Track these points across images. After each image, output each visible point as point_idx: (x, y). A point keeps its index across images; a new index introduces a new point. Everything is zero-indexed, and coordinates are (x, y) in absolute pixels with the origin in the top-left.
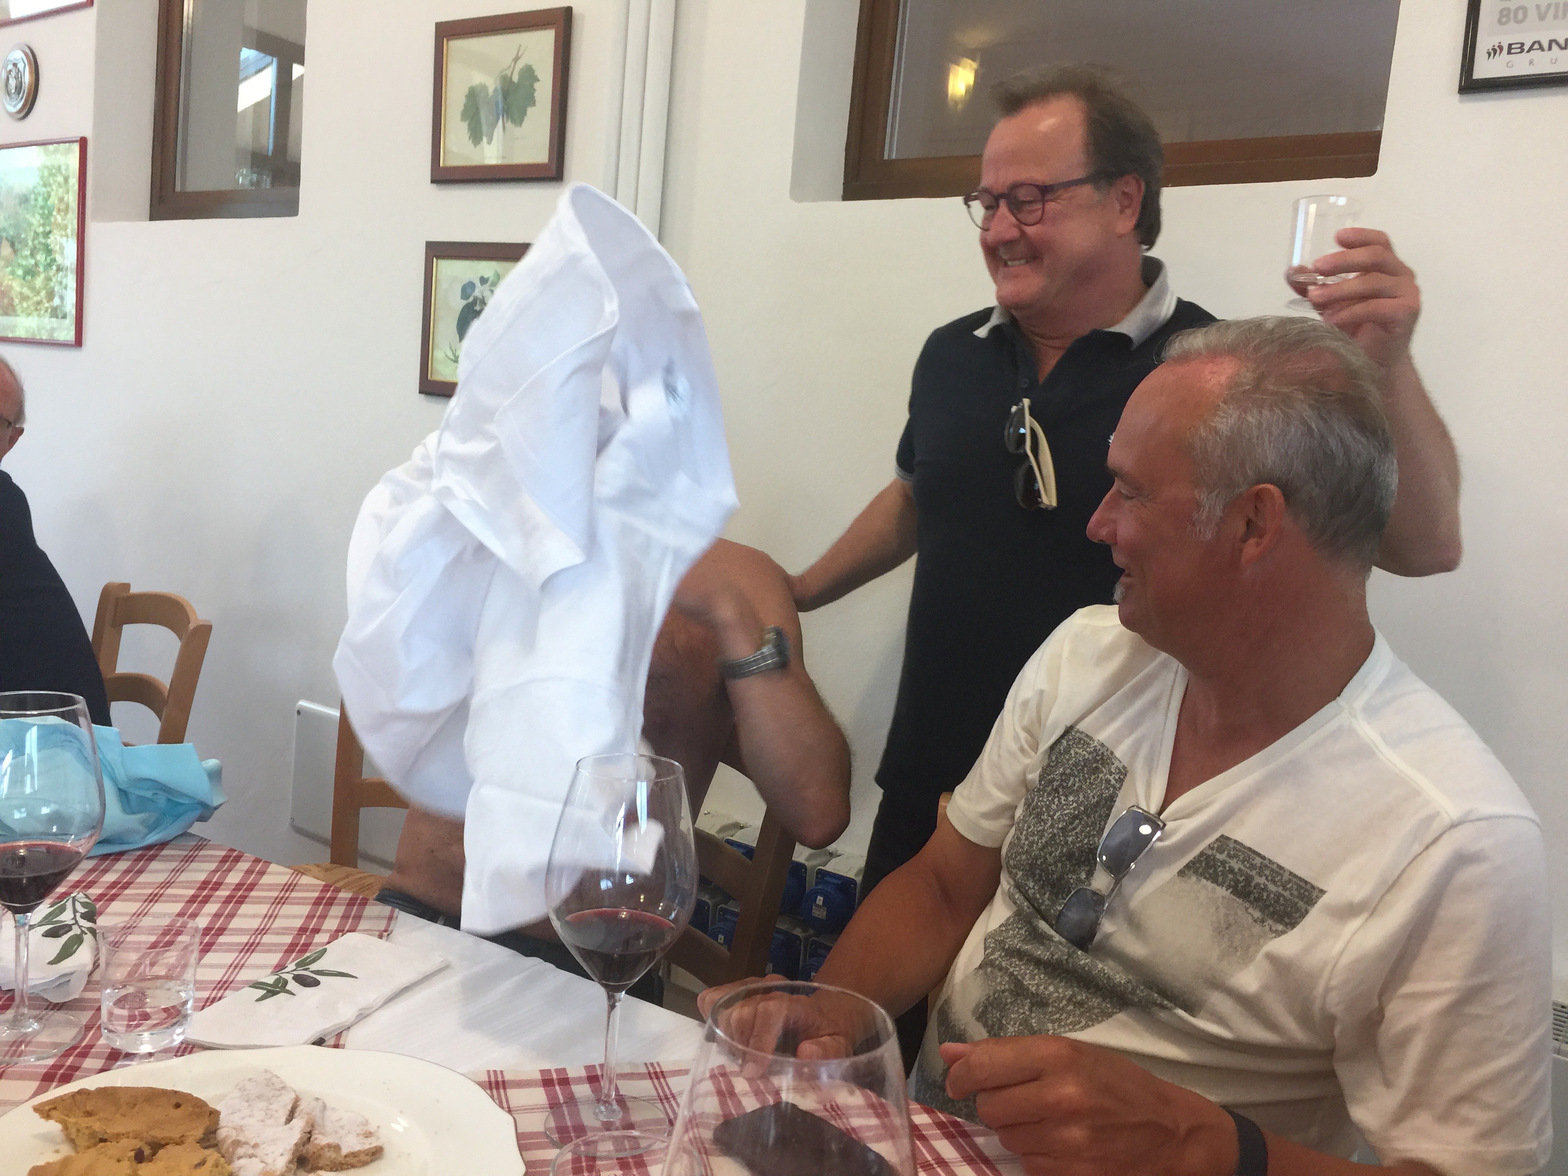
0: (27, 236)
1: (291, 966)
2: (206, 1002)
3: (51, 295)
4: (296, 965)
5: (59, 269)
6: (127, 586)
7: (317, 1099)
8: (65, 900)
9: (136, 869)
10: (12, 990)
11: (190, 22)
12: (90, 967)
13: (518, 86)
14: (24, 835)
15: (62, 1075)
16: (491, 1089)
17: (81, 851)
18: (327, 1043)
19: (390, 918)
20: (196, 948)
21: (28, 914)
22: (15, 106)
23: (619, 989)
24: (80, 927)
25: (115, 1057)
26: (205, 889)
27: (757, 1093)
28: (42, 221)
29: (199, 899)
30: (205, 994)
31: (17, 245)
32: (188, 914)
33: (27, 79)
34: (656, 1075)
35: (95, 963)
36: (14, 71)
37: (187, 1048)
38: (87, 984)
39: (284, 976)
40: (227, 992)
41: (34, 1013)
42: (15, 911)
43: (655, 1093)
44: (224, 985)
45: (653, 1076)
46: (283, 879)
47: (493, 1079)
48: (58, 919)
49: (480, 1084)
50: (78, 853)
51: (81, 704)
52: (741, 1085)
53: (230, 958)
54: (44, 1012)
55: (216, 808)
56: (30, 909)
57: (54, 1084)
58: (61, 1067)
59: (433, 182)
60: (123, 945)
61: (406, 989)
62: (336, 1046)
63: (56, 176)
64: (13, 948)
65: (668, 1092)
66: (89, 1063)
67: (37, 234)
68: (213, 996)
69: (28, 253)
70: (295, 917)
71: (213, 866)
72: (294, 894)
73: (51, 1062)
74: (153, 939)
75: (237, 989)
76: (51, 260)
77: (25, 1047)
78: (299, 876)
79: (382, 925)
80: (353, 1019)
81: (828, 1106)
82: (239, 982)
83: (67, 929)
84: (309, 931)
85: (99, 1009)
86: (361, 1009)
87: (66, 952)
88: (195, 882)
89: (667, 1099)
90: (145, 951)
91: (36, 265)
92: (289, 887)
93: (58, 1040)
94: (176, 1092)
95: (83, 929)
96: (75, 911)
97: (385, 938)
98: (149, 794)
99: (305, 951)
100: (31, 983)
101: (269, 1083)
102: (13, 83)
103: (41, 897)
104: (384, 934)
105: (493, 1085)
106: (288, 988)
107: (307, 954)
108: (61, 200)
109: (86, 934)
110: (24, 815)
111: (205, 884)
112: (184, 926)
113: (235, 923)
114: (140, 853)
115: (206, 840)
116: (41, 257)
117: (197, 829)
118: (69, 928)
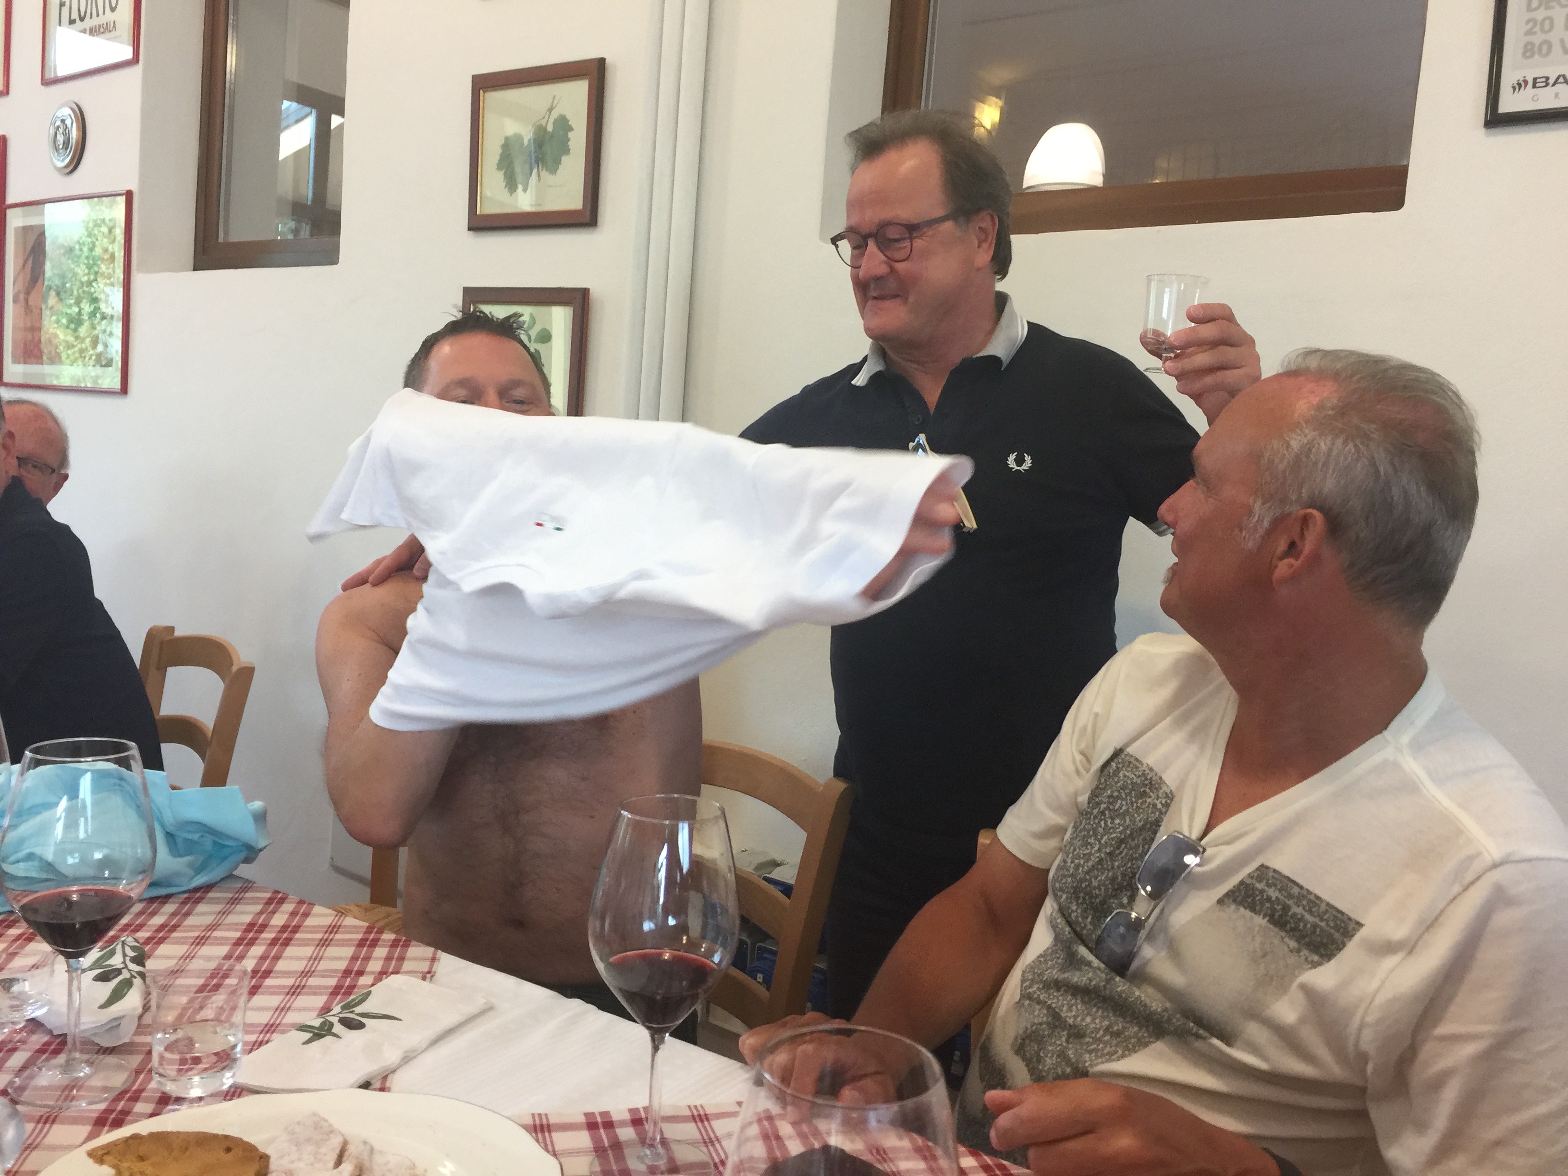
0: (72, 285)
1: (337, 1009)
2: (254, 1045)
3: (95, 342)
4: (342, 1007)
5: (104, 317)
6: (171, 629)
7: (365, 1143)
8: (115, 944)
9: (183, 912)
10: (65, 1035)
11: (233, 77)
12: (140, 1010)
13: (552, 135)
14: (76, 880)
15: (114, 1119)
16: (536, 1132)
17: (132, 895)
18: (372, 1087)
19: (433, 959)
20: (245, 991)
21: (80, 959)
22: (63, 160)
23: (662, 1031)
24: (130, 971)
25: (165, 1101)
26: (251, 931)
27: (803, 1136)
28: (86, 271)
29: (245, 941)
30: (253, 1038)
31: (63, 296)
32: (235, 956)
33: (74, 134)
34: (700, 1118)
35: (144, 1006)
36: (62, 127)
37: (236, 1092)
38: (138, 1028)
39: (331, 1019)
40: (274, 1035)
41: (86, 1057)
42: (68, 956)
43: (699, 1137)
44: (271, 1028)
45: (697, 1119)
46: (327, 921)
47: (538, 1122)
48: (108, 963)
49: (525, 1127)
50: (130, 898)
51: (134, 750)
52: (785, 1129)
53: (275, 1001)
54: (96, 1056)
55: (261, 850)
56: (82, 954)
57: (106, 1128)
58: (113, 1111)
59: (470, 229)
60: (171, 989)
61: (450, 1032)
62: (382, 1089)
63: (100, 226)
64: (66, 992)
65: (712, 1136)
66: (140, 1107)
67: (82, 283)
68: (260, 1039)
69: (72, 301)
70: (340, 959)
71: (258, 908)
72: (338, 936)
73: (102, 1106)
74: (201, 982)
75: (283, 1032)
76: (95, 308)
77: (77, 1091)
78: (342, 919)
79: (425, 966)
80: (398, 1062)
81: (874, 1151)
82: (285, 1025)
83: (116, 973)
84: (354, 973)
85: (149, 1053)
86: (406, 1052)
87: (117, 996)
88: (242, 924)
89: (712, 1142)
90: (192, 995)
91: (80, 313)
92: (333, 929)
93: (109, 1084)
94: (227, 1137)
95: (133, 973)
96: (125, 955)
97: (428, 980)
98: (195, 837)
99: (350, 994)
100: (83, 1027)
101: (317, 1127)
102: (60, 138)
103: (94, 941)
104: (428, 975)
105: (538, 1128)
106: (334, 1031)
107: (352, 997)
108: (106, 250)
109: (135, 978)
110: (77, 861)
111: (250, 926)
112: (230, 970)
113: (281, 966)
114: (186, 896)
115: (251, 881)
116: (87, 308)
117: (244, 871)
118: (119, 972)
